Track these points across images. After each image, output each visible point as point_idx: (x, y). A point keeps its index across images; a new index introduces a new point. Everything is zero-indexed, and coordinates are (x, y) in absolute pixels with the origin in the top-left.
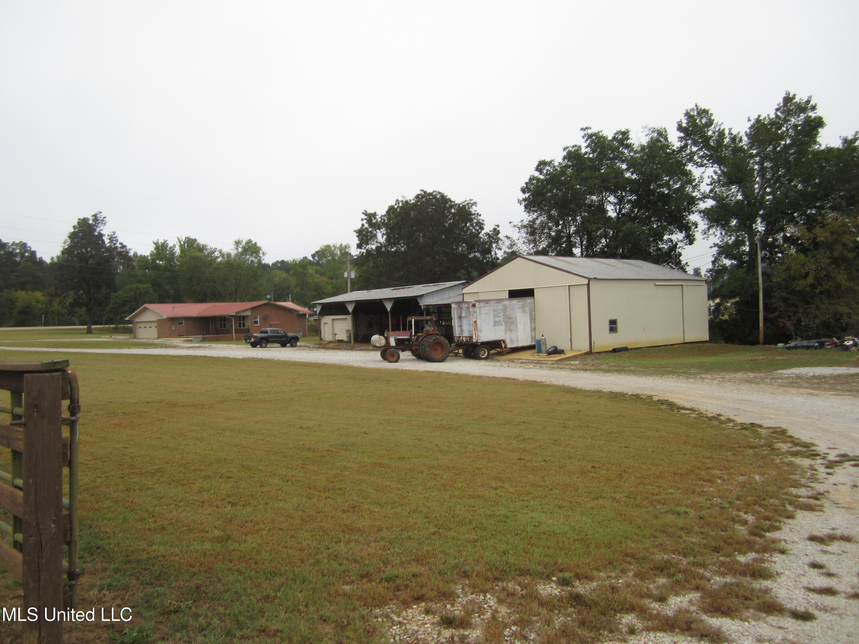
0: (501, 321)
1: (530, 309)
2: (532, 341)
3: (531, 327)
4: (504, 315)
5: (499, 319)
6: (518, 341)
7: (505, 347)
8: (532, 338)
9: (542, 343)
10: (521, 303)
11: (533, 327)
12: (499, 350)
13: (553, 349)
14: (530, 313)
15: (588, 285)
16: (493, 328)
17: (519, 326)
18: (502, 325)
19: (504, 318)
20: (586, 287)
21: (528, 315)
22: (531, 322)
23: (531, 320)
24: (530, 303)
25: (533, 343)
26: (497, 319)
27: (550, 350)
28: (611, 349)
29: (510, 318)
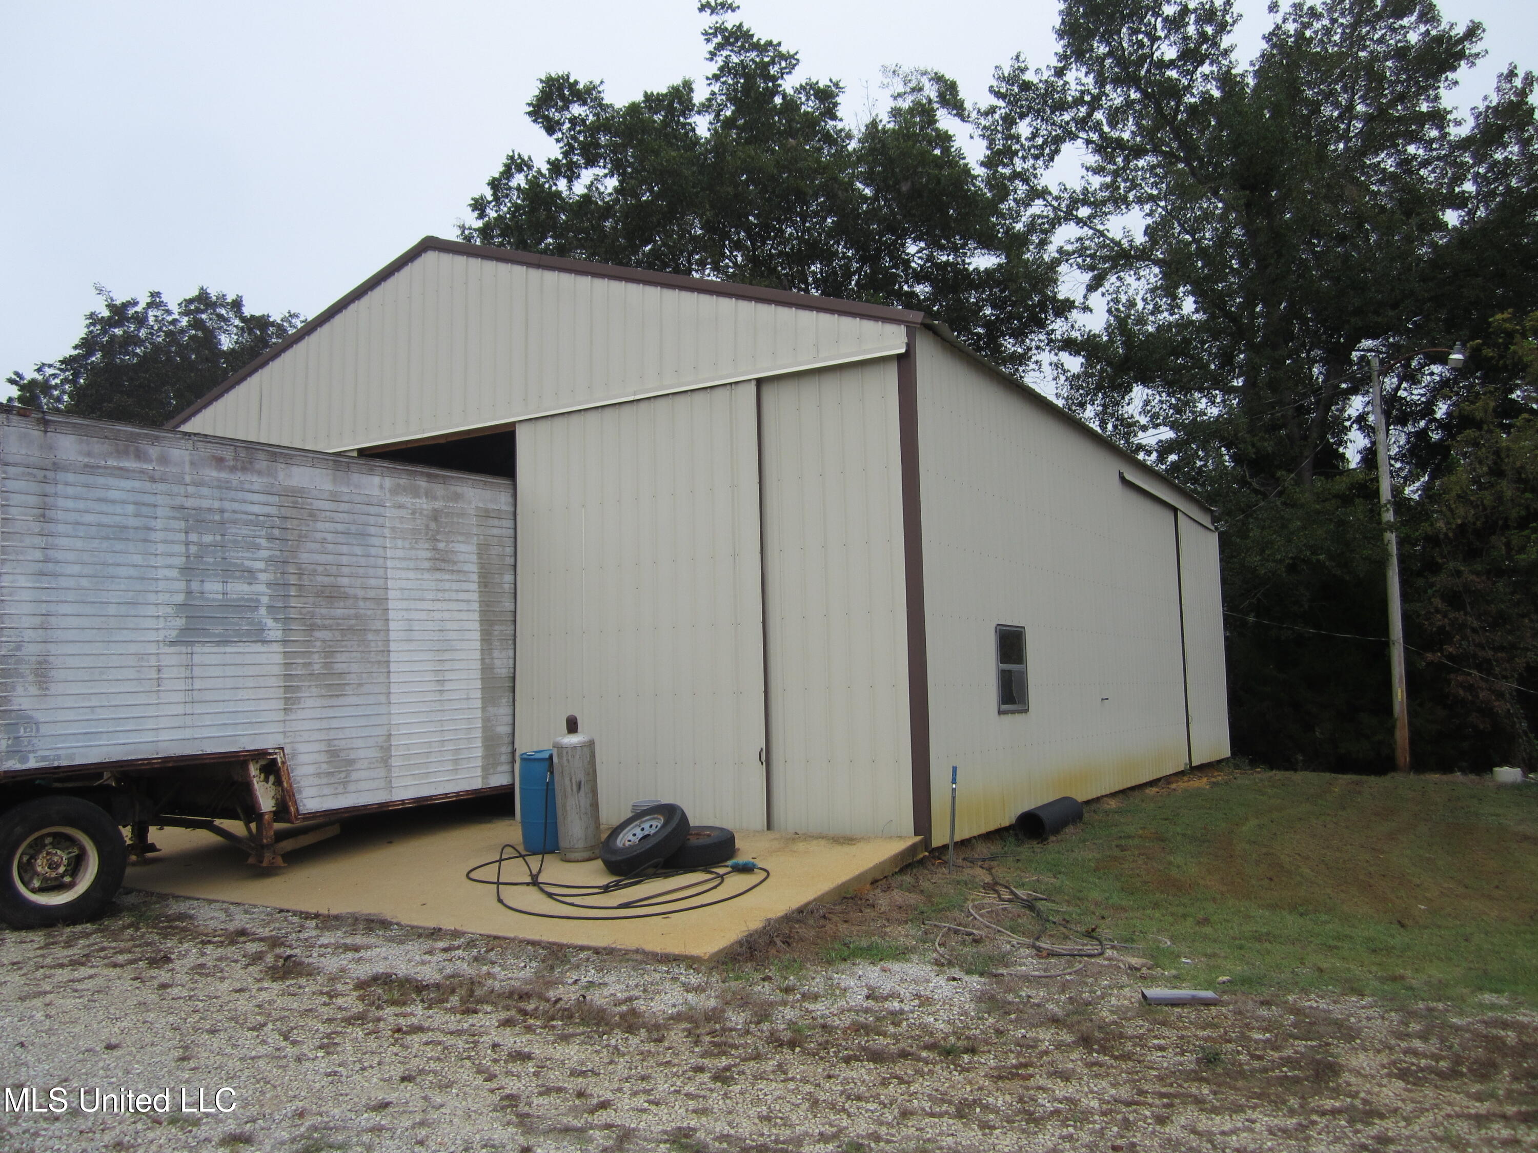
0: (252, 605)
1: (483, 549)
2: (489, 764)
3: (487, 669)
4: (280, 563)
5: (239, 588)
6: (385, 761)
7: (283, 810)
8: (490, 741)
9: (563, 784)
10: (423, 503)
11: (502, 668)
12: (235, 827)
13: (652, 825)
14: (486, 581)
15: (905, 361)
16: (172, 657)
17: (399, 652)
18: (258, 636)
19: (279, 586)
20: (890, 378)
21: (471, 591)
22: (487, 637)
23: (488, 622)
24: (486, 515)
25: (499, 780)
26: (213, 587)
27: (628, 838)
28: (1007, 818)
29: (332, 595)
